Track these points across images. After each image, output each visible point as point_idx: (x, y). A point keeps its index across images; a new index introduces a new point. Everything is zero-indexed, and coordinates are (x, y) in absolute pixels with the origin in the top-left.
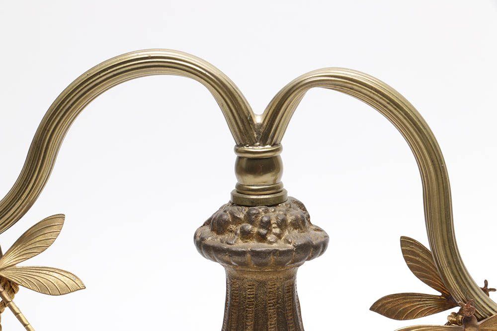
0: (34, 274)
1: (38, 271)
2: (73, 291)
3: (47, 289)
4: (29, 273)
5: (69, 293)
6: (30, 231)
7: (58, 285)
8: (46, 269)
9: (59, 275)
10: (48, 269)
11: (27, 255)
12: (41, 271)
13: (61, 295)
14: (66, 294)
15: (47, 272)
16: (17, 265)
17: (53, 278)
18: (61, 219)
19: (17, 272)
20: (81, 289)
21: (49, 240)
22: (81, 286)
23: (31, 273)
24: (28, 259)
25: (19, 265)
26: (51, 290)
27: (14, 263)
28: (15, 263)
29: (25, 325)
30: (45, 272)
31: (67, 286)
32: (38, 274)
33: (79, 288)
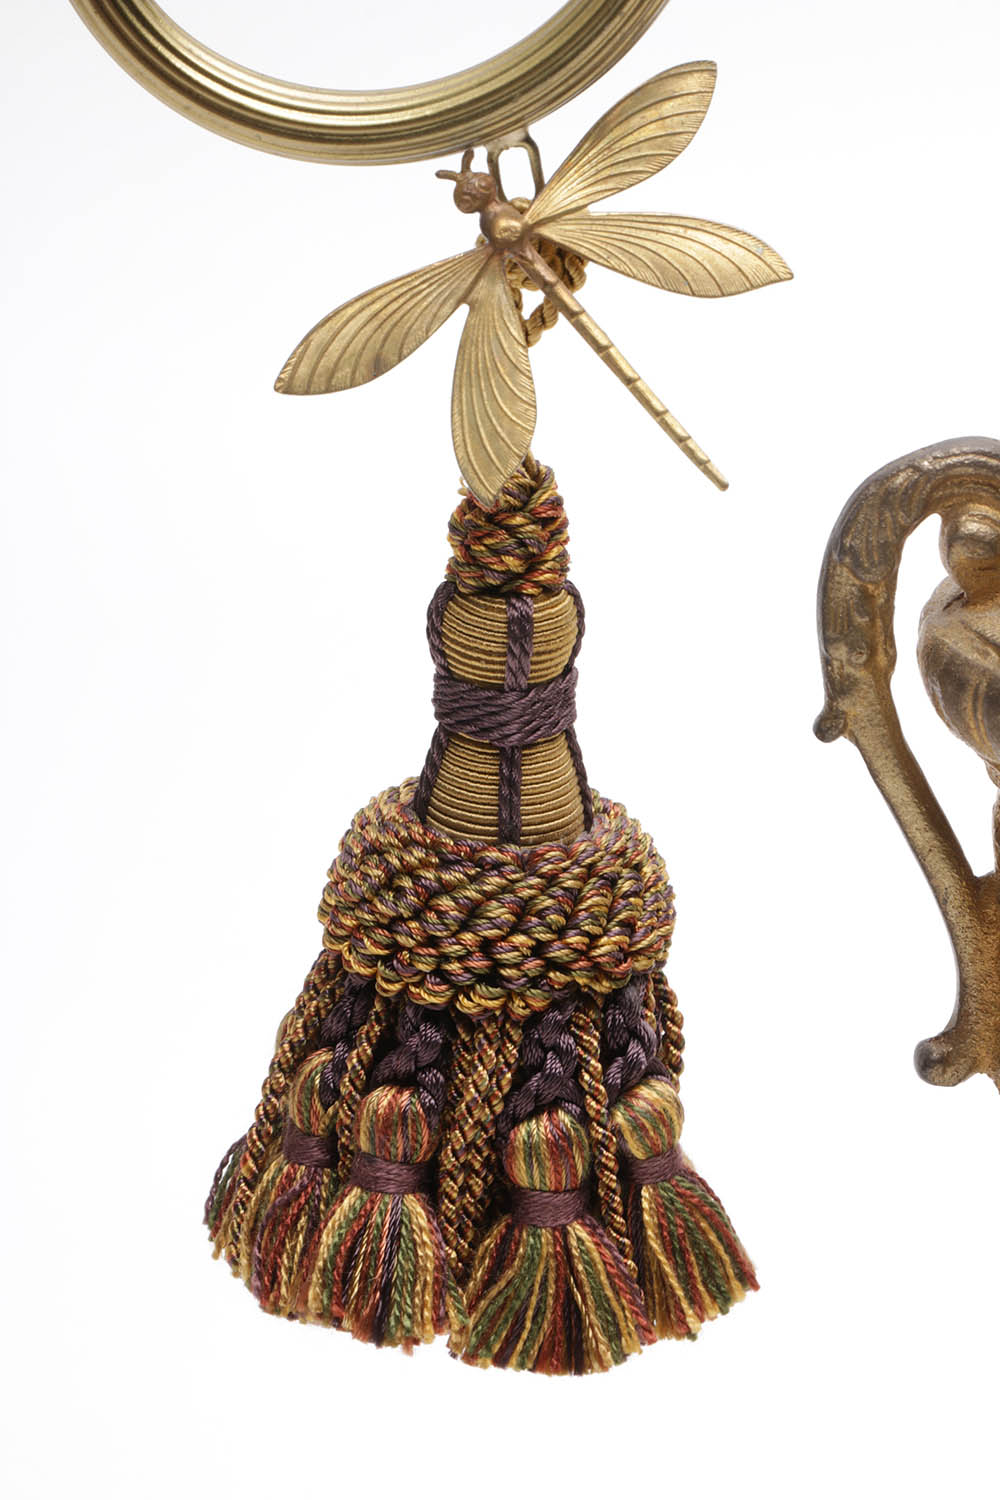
0: (642, 234)
1: (654, 227)
2: (759, 286)
3: (682, 279)
4: (626, 231)
5: (748, 290)
6: (619, 108)
7: (716, 267)
8: (676, 221)
9: (715, 238)
10: (683, 222)
11: (618, 179)
12: (661, 227)
13: (723, 295)
14: (739, 293)
15: (681, 231)
16: (590, 208)
17: (698, 248)
18: (706, 75)
19: (594, 227)
20: (781, 280)
21: (678, 138)
22: (781, 271)
23: (633, 232)
24: (622, 189)
25: (597, 209)
26: (694, 280)
27: (581, 203)
28: (585, 201)
29: (629, 381)
30: (672, 229)
31: (740, 270)
32: (653, 236)
33: (774, 276)
